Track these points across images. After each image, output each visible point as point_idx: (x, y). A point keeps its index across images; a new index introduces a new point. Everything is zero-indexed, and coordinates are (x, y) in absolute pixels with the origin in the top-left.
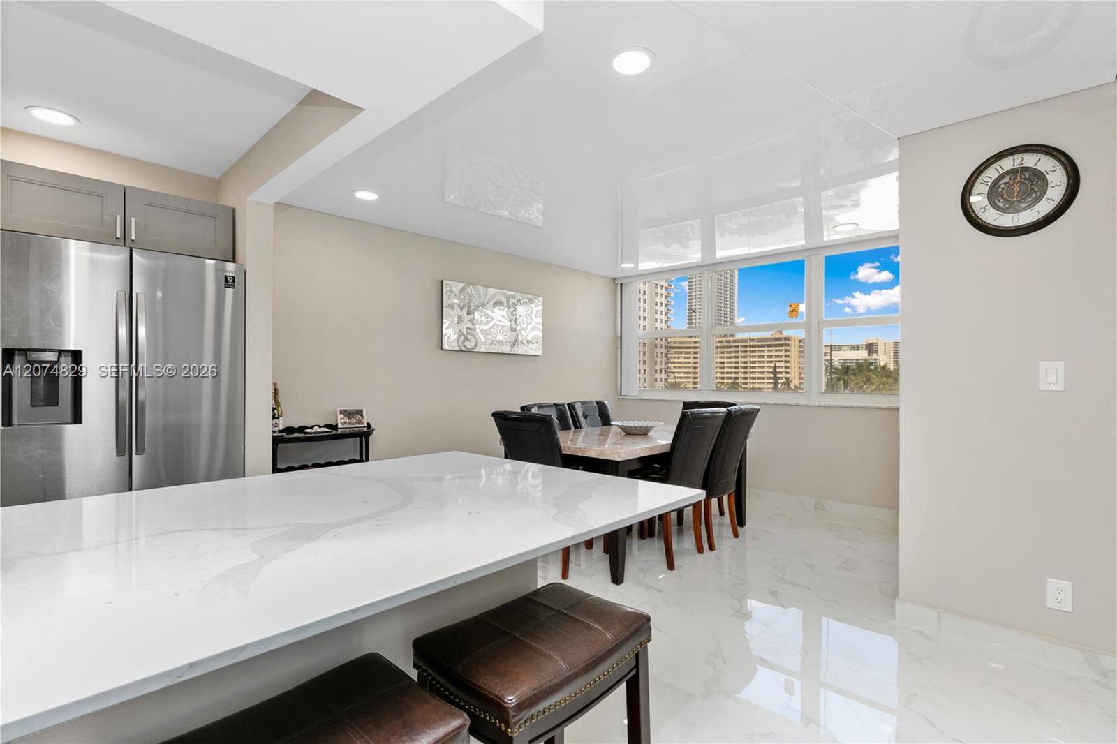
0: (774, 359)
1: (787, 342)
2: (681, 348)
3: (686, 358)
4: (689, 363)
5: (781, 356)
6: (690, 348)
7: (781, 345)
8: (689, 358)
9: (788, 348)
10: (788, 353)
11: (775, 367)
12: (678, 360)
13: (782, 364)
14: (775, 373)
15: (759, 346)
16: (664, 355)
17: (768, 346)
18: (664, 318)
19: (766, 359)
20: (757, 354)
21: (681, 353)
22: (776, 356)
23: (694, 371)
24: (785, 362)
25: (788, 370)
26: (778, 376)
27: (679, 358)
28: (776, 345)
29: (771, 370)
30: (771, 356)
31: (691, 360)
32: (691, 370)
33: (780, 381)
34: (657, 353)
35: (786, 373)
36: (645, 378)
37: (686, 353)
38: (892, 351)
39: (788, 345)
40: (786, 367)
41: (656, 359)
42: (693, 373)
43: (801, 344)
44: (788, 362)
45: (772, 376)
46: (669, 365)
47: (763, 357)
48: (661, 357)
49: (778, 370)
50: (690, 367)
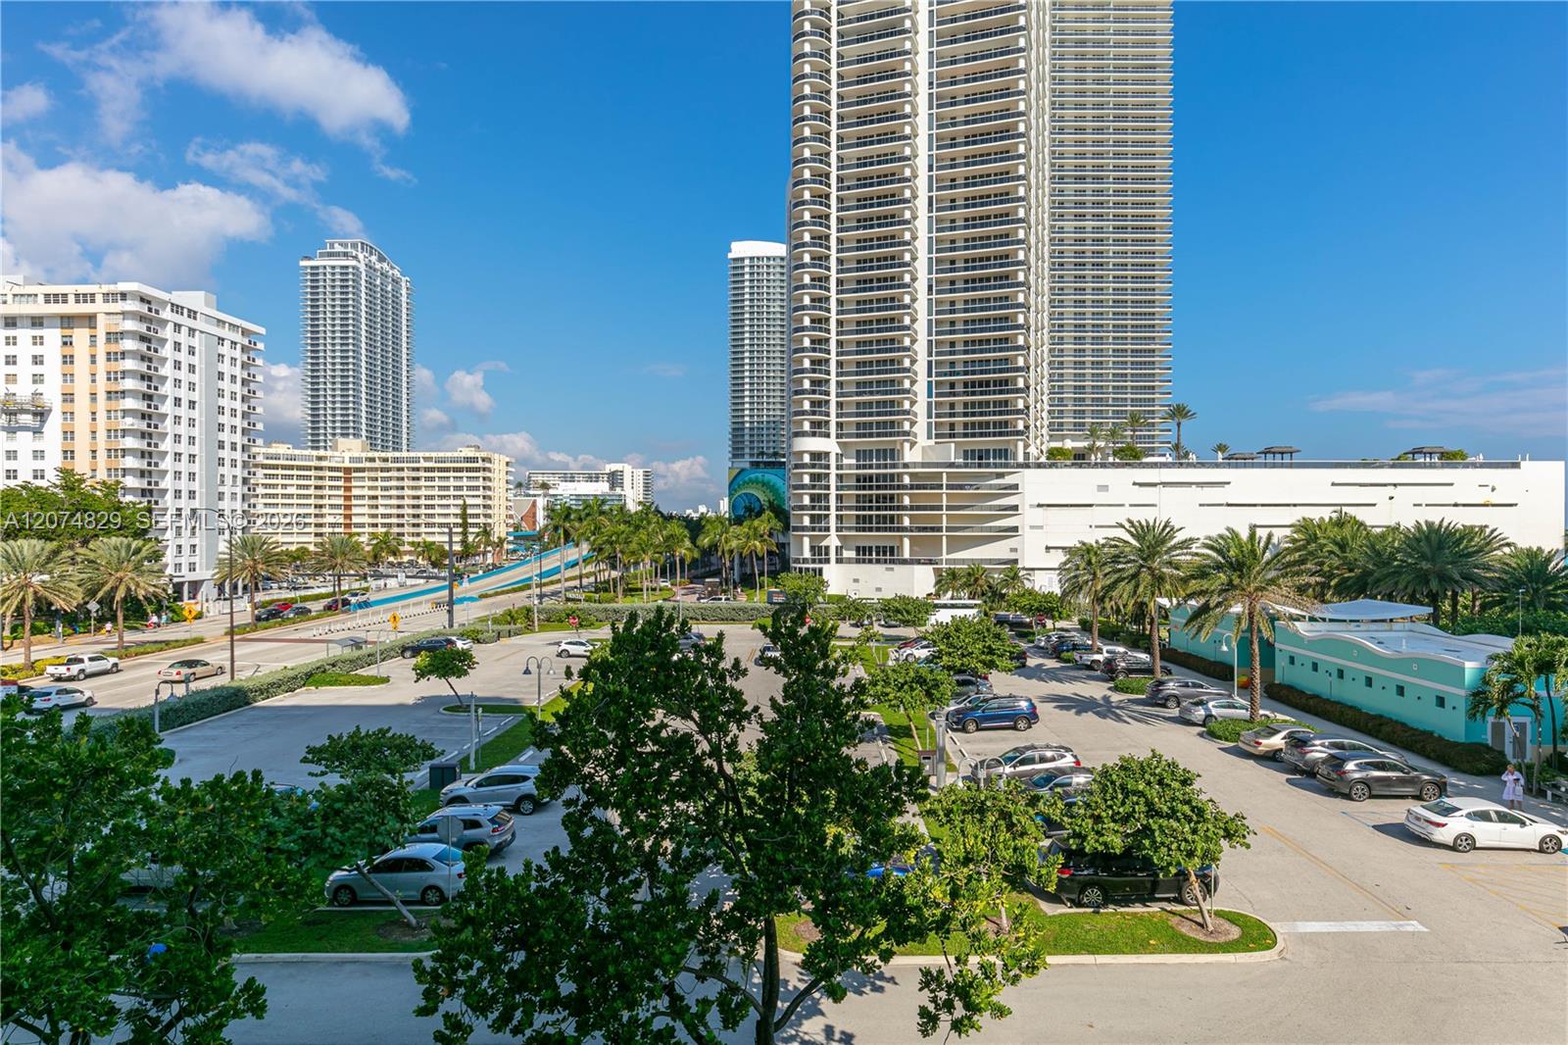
0: (465, 492)
1: (487, 465)
2: (291, 468)
3: (299, 487)
4: (308, 496)
5: (477, 488)
6: (309, 468)
7: (477, 470)
8: (307, 487)
9: (488, 474)
10: (489, 484)
11: (465, 507)
13: (479, 501)
14: (464, 516)
15: (441, 470)
16: (239, 481)
17: (456, 470)
18: (238, 405)
19: (452, 492)
20: (437, 483)
21: (291, 477)
22: (470, 488)
23: (317, 511)
24: (484, 497)
25: (489, 512)
26: (470, 521)
27: (284, 486)
28: (469, 470)
29: (458, 511)
30: (460, 488)
31: (312, 491)
33: (471, 530)
34: (222, 476)
35: (485, 516)
37: (299, 477)
38: (641, 485)
39: (489, 470)
40: (485, 506)
41: (221, 489)
42: (316, 516)
43: (510, 469)
44: (490, 498)
45: (460, 521)
46: (252, 501)
47: (447, 488)
48: (234, 484)
49: (469, 511)
50: (309, 505)
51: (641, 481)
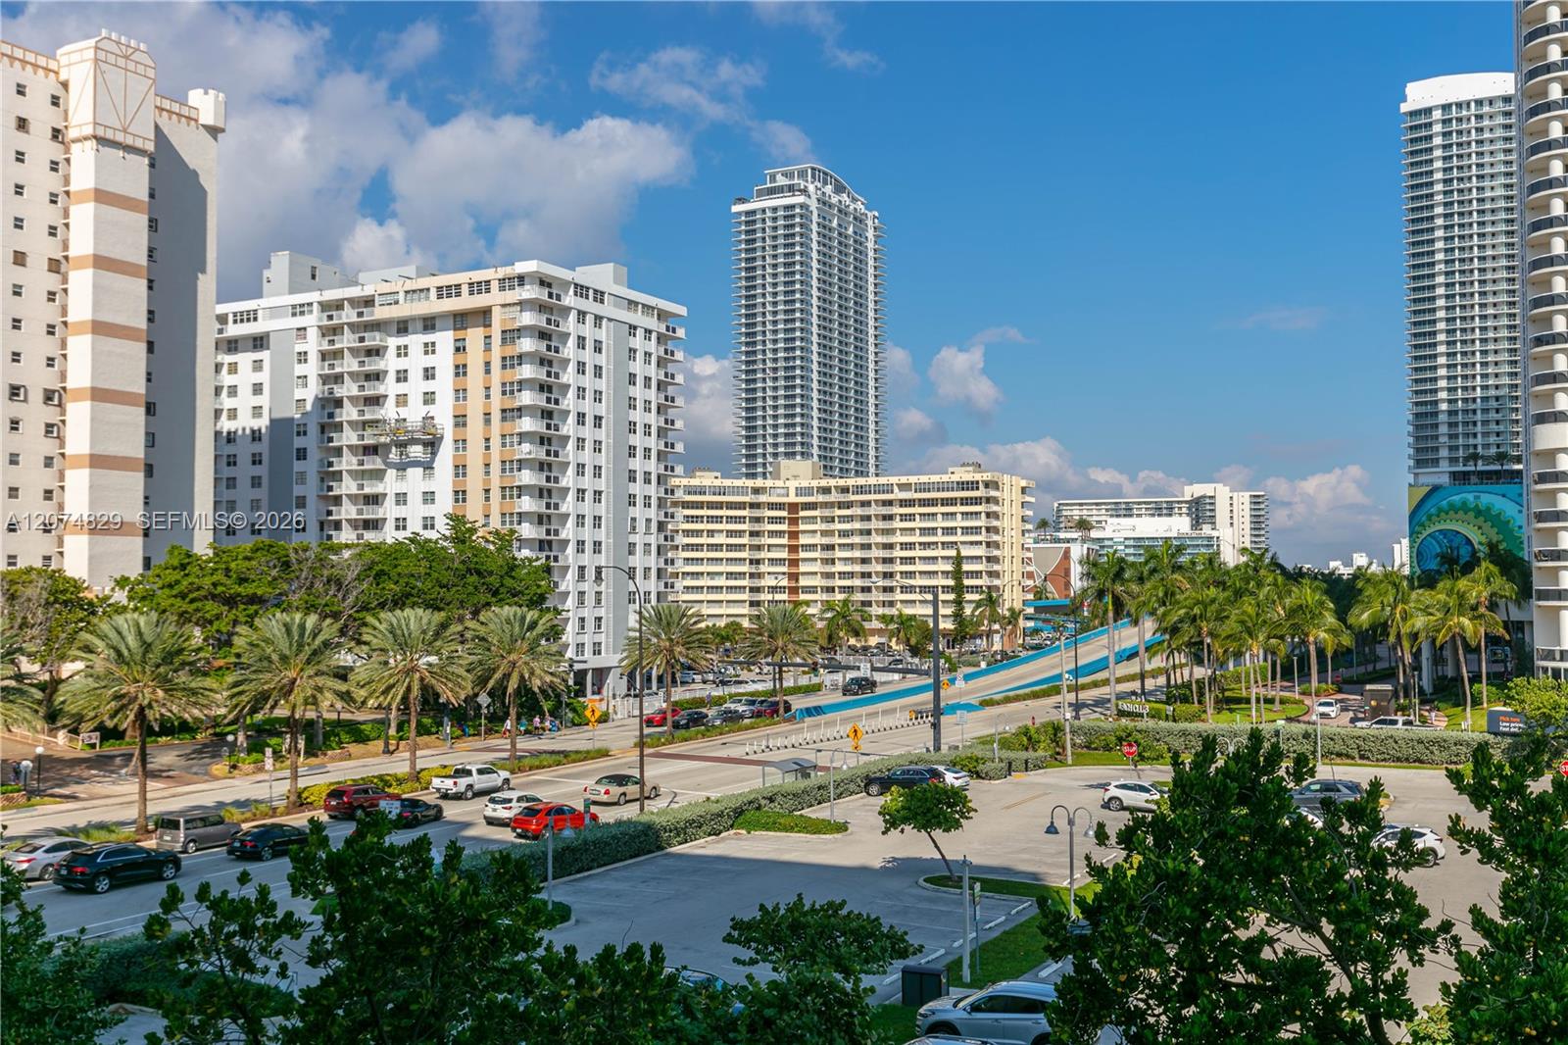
0: (959, 538)
1: (993, 493)
2: (719, 506)
3: (731, 533)
4: (740, 547)
5: (976, 530)
6: (741, 506)
7: (977, 501)
8: (740, 533)
9: (995, 508)
10: (995, 523)
11: (959, 560)
12: (711, 541)
13: (980, 551)
14: (958, 574)
15: (924, 503)
16: (654, 526)
17: (945, 502)
18: (653, 419)
19: (940, 538)
20: (918, 524)
21: (718, 519)
22: (966, 530)
23: (753, 569)
24: (988, 544)
25: (996, 567)
26: (967, 582)
27: (711, 533)
28: (965, 501)
29: (949, 568)
30: (950, 531)
31: (745, 540)
32: (745, 568)
33: (968, 597)
34: (634, 519)
35: (991, 574)
36: (599, 593)
37: (731, 519)
38: (1247, 519)
39: (996, 501)
40: (989, 559)
41: (632, 538)
42: (752, 576)
43: (1028, 499)
44: (997, 545)
45: (951, 582)
47: (933, 531)
48: (647, 533)
49: (966, 567)
50: (742, 560)
51: (1247, 513)
